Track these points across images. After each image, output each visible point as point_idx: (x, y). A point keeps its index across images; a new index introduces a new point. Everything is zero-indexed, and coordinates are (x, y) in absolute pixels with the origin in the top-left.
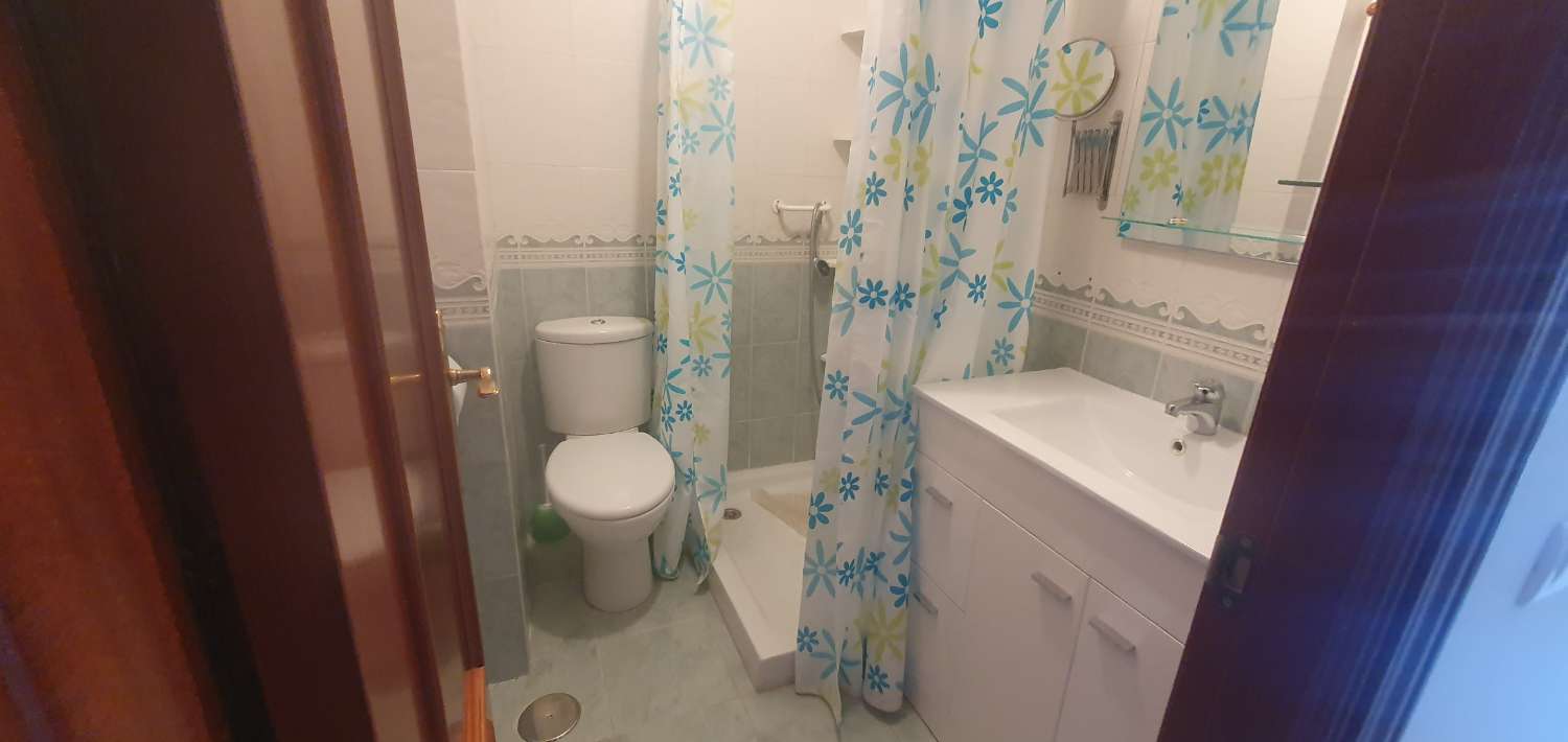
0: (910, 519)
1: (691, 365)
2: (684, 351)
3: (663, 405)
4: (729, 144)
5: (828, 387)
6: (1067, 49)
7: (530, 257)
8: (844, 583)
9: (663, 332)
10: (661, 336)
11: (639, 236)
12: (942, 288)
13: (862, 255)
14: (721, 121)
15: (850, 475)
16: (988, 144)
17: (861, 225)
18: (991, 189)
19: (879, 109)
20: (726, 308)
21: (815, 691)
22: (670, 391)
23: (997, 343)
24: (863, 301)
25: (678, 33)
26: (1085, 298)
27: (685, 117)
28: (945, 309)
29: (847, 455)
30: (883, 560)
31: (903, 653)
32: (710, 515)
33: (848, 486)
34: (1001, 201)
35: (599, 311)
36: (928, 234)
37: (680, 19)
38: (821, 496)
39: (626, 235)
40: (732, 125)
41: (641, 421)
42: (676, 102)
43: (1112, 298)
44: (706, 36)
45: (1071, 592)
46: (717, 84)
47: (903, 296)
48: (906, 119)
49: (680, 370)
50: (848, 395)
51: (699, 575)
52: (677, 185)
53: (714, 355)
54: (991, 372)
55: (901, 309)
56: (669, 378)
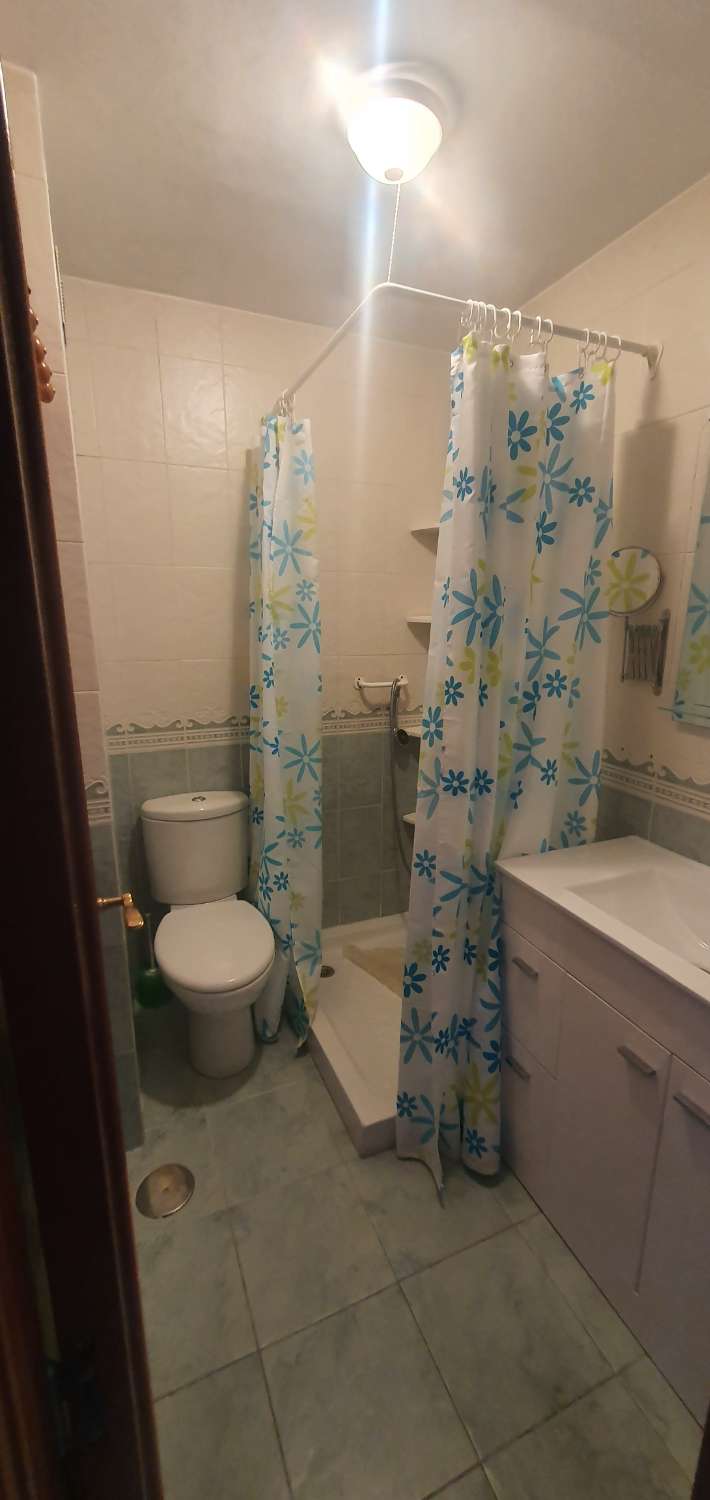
0: (499, 988)
1: (286, 837)
2: (280, 827)
3: (260, 874)
4: (315, 637)
5: (417, 865)
6: (616, 554)
7: (136, 742)
8: (440, 1051)
9: (258, 806)
10: (257, 809)
11: (234, 718)
12: (517, 771)
13: (444, 748)
14: (308, 619)
15: (441, 947)
16: (551, 645)
17: (442, 721)
18: (556, 685)
19: (453, 623)
20: (316, 785)
21: (416, 1156)
22: (268, 863)
23: (569, 815)
24: (446, 789)
25: (268, 547)
26: (648, 774)
27: (276, 617)
28: (521, 791)
29: (437, 929)
30: (476, 1026)
31: (499, 1121)
32: (307, 978)
33: (439, 958)
34: (565, 694)
35: (197, 787)
36: (502, 724)
37: (270, 535)
38: (414, 967)
39: (222, 716)
40: (318, 621)
41: (239, 889)
42: (267, 606)
43: (672, 774)
44: (293, 548)
45: (655, 1066)
46: (304, 589)
47: (482, 783)
48: (478, 628)
49: (276, 844)
50: (436, 873)
51: (298, 1036)
52: (271, 678)
53: (308, 828)
54: (566, 845)
55: (481, 793)
56: (266, 852)
